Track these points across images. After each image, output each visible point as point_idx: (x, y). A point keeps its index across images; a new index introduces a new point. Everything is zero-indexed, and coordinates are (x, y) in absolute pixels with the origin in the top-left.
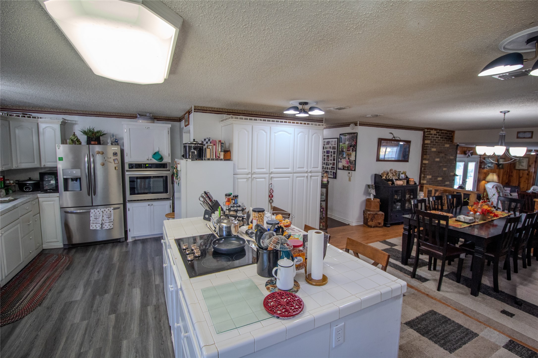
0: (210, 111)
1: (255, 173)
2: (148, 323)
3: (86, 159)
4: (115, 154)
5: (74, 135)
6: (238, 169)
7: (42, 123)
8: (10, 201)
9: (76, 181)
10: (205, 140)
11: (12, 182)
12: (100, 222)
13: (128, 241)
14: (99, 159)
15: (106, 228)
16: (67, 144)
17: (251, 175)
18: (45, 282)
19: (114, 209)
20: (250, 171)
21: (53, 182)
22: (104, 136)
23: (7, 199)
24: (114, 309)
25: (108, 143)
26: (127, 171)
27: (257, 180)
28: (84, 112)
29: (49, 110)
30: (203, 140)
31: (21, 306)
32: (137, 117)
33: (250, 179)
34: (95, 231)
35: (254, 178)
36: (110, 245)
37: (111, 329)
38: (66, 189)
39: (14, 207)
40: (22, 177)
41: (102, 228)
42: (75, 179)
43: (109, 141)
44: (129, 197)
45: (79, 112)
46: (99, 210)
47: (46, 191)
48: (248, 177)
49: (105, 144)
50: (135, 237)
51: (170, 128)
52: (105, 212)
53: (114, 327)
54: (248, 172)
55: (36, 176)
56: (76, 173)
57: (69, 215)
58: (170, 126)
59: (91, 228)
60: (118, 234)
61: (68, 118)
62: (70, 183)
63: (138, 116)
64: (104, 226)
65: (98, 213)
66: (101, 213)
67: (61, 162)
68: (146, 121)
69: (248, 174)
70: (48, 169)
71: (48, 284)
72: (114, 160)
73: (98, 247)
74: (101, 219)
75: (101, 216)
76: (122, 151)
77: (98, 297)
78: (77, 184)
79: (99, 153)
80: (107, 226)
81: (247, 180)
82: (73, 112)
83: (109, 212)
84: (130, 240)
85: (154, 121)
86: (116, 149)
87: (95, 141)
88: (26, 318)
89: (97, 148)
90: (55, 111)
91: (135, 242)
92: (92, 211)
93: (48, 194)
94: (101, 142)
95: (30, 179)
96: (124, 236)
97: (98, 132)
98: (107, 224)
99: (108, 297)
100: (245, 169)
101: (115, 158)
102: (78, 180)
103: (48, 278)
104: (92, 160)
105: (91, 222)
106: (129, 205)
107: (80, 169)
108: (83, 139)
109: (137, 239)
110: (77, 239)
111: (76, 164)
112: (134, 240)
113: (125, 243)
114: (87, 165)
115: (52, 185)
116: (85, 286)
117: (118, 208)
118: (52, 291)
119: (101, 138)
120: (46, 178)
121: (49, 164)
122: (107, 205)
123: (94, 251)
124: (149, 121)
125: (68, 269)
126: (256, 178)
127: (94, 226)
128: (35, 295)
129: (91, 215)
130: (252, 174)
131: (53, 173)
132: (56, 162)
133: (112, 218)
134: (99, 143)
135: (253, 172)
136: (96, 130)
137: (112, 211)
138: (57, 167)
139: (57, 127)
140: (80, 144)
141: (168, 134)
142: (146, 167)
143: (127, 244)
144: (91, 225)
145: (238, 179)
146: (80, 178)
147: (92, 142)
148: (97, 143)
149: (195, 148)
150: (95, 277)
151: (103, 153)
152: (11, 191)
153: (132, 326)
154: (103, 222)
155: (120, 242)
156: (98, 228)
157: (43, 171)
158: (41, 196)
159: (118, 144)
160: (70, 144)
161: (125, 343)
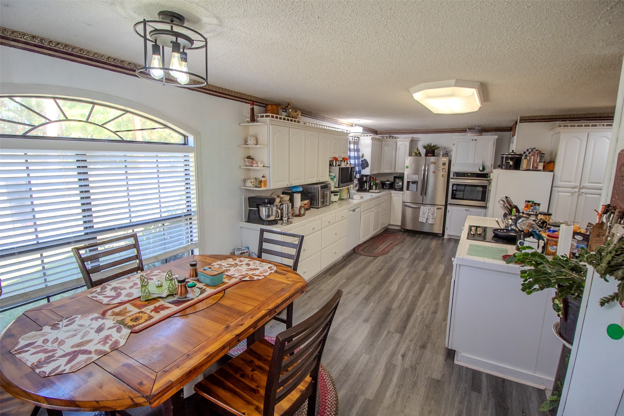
0: (539, 119)
1: (584, 187)
2: (444, 283)
3: (423, 168)
4: (444, 164)
5: (418, 149)
6: (560, 182)
7: (399, 141)
8: (378, 193)
9: (415, 184)
10: (528, 150)
11: (378, 182)
12: (426, 217)
13: (444, 237)
14: (432, 167)
15: (429, 222)
16: (412, 156)
17: (578, 189)
18: (390, 245)
19: (438, 209)
20: (578, 185)
21: (400, 184)
22: (439, 149)
23: (376, 191)
24: (425, 268)
25: (440, 155)
26: (452, 178)
27: (588, 195)
28: (426, 131)
29: (404, 132)
30: (525, 151)
31: (378, 252)
32: (466, 131)
33: (577, 194)
34: (422, 223)
35: (583, 193)
36: (431, 237)
37: (422, 277)
38: (408, 189)
39: (378, 197)
40: (384, 179)
41: (427, 221)
42: (414, 182)
43: (441, 153)
44: (450, 201)
45: (423, 131)
46: (426, 207)
47: (396, 190)
48: (573, 192)
49: (438, 156)
50: (450, 235)
51: (497, 139)
52: (430, 210)
53: (424, 277)
54: (575, 186)
55: (392, 179)
56: (415, 178)
57: (407, 208)
58: (497, 137)
59: (420, 220)
60: (438, 230)
61: (415, 136)
62: (411, 185)
63: (468, 130)
64: (428, 220)
65: (425, 210)
66: (428, 210)
67: (407, 169)
68: (474, 134)
69: (574, 188)
70: (398, 174)
71: (391, 246)
72: (443, 169)
73: (422, 235)
74: (427, 215)
75: (427, 213)
76: (450, 162)
77: (417, 261)
78: (415, 186)
79: (432, 163)
80: (431, 221)
81: (571, 195)
82: (419, 131)
83: (433, 210)
84: (446, 237)
85: (482, 133)
86: (445, 160)
87: (431, 153)
88: (380, 257)
89: (432, 159)
90: (408, 131)
91: (450, 240)
92: (422, 207)
93: (397, 191)
94: (435, 154)
95: (388, 181)
96: (441, 232)
97: (434, 146)
98: (431, 220)
99: (423, 263)
100: (571, 182)
101: (443, 167)
102: (416, 183)
103: (391, 244)
104: (427, 168)
105: (420, 215)
106: (449, 208)
107: (419, 175)
108: (423, 151)
109: (452, 237)
110: (409, 226)
111: (416, 172)
112: (449, 237)
113: (441, 239)
114: (423, 172)
115: (400, 186)
116: (411, 253)
117: (440, 209)
118: (393, 250)
119: (436, 151)
120: (397, 180)
121: (400, 171)
122: (433, 205)
123: (419, 237)
124: (476, 134)
125: (402, 242)
126: (586, 194)
127: (422, 219)
128: (384, 249)
129: (421, 210)
130: (580, 188)
131: (401, 177)
132: (404, 169)
133: (435, 215)
134: (434, 155)
135: (581, 186)
136: (432, 145)
137: (436, 210)
138: (404, 173)
139: (408, 144)
140: (421, 156)
141: (494, 145)
142: (468, 176)
143: (443, 239)
144: (420, 217)
145: (558, 192)
146: (417, 182)
147: (429, 155)
148: (432, 155)
149: (511, 159)
150: (417, 250)
151: (435, 163)
152: (378, 188)
153: (434, 280)
154: (428, 217)
155: (438, 236)
156: (424, 222)
157: (395, 175)
158: (393, 192)
159: (448, 156)
160: (414, 156)
161: (428, 285)
